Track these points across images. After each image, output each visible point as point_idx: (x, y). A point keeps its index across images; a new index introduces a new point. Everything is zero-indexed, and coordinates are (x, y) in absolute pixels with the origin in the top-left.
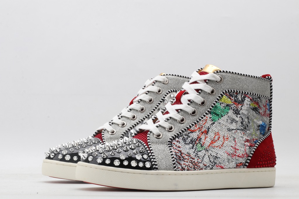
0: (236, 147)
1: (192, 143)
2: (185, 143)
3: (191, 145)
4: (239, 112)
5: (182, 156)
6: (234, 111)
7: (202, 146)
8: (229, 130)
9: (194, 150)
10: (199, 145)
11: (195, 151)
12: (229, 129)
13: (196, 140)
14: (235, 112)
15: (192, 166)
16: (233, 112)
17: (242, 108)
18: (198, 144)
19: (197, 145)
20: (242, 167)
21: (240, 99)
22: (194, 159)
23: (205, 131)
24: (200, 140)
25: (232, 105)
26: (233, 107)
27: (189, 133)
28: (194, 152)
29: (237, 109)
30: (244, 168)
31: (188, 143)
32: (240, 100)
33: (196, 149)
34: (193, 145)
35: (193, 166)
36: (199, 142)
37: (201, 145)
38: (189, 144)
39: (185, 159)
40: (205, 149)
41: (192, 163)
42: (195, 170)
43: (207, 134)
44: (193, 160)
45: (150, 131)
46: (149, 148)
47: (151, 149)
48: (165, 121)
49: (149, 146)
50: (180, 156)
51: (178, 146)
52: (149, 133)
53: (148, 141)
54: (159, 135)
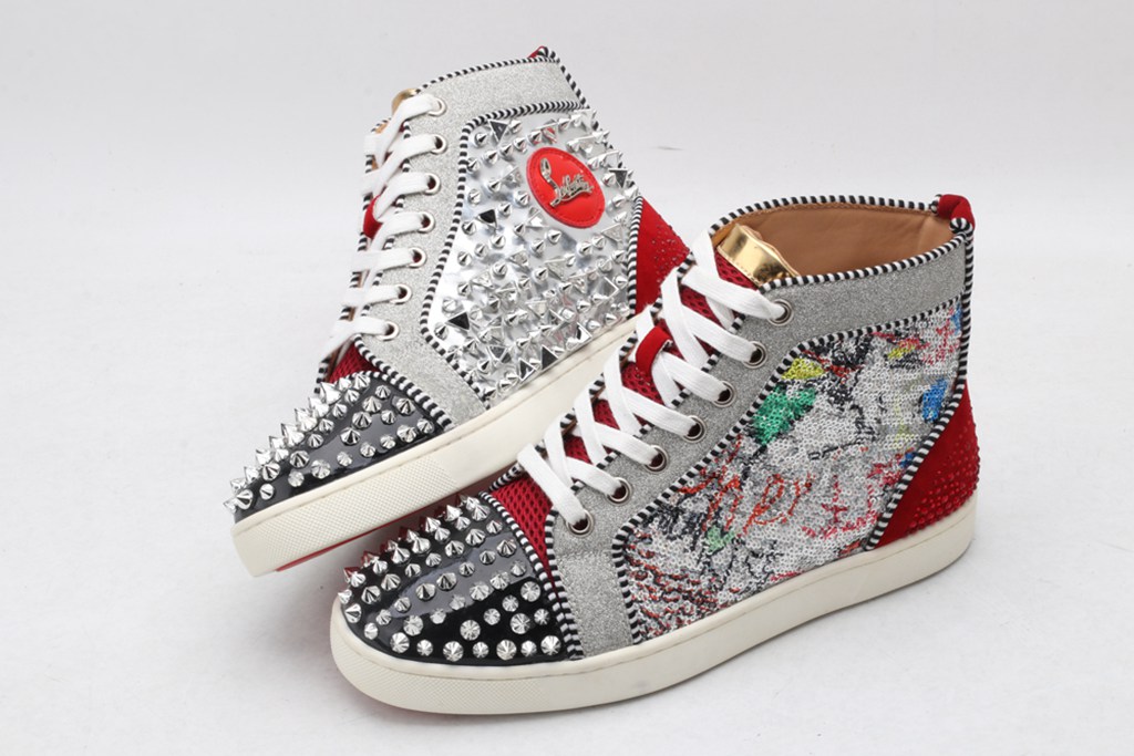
0: (836, 504)
1: (690, 533)
2: (668, 538)
3: (688, 539)
4: (847, 395)
5: (658, 585)
6: (832, 396)
7: (723, 533)
8: (815, 456)
9: (696, 554)
10: (716, 532)
11: (701, 556)
12: (813, 453)
13: (703, 517)
14: (837, 398)
15: (692, 608)
16: (829, 401)
17: (859, 376)
18: (710, 529)
19: (709, 533)
20: (860, 549)
21: (853, 350)
22: (698, 583)
23: (734, 481)
24: (717, 514)
25: (824, 378)
26: (830, 385)
27: (679, 503)
28: (698, 561)
29: (843, 386)
30: (866, 550)
31: (678, 533)
32: (851, 355)
33: (704, 550)
34: (696, 538)
35: (695, 607)
36: (716, 523)
37: (722, 531)
38: (680, 537)
39: (669, 593)
40: (733, 540)
41: (692, 600)
42: (703, 617)
43: (741, 489)
44: (695, 588)
45: (553, 508)
46: (552, 579)
47: (558, 584)
48: (601, 466)
49: (554, 573)
50: (653, 586)
51: (644, 554)
52: (550, 518)
53: (549, 552)
54: (582, 524)
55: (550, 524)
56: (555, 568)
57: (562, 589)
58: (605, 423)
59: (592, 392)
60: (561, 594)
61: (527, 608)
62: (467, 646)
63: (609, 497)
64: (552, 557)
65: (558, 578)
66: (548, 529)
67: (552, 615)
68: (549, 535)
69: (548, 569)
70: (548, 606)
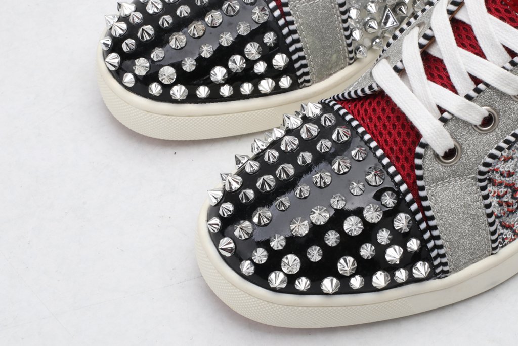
45: (422, 140)
46: (423, 209)
47: (428, 214)
48: (468, 97)
49: (425, 203)
50: (511, 201)
51: (506, 175)
52: (419, 150)
53: (420, 183)
54: (450, 154)
55: (420, 156)
56: (425, 198)
57: (432, 218)
58: (468, 50)
59: (450, 12)
60: (432, 223)
61: (400, 239)
62: (344, 280)
63: (476, 126)
64: (423, 188)
65: (429, 208)
66: (418, 161)
67: (424, 243)
68: (420, 167)
69: (419, 199)
70: (419, 235)
